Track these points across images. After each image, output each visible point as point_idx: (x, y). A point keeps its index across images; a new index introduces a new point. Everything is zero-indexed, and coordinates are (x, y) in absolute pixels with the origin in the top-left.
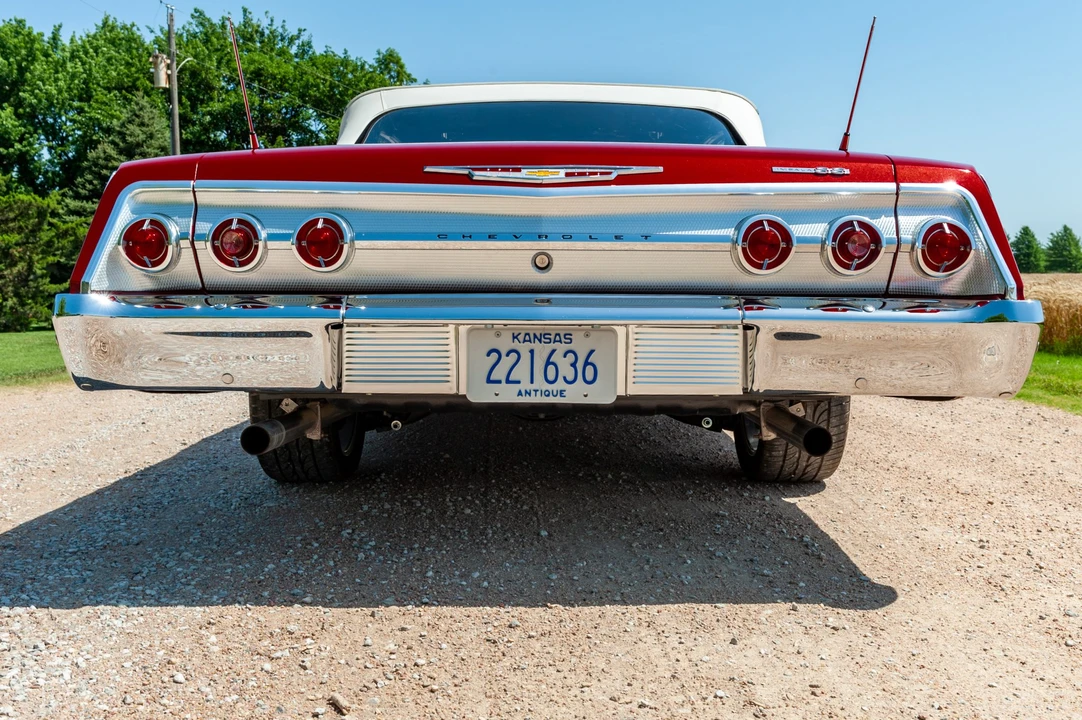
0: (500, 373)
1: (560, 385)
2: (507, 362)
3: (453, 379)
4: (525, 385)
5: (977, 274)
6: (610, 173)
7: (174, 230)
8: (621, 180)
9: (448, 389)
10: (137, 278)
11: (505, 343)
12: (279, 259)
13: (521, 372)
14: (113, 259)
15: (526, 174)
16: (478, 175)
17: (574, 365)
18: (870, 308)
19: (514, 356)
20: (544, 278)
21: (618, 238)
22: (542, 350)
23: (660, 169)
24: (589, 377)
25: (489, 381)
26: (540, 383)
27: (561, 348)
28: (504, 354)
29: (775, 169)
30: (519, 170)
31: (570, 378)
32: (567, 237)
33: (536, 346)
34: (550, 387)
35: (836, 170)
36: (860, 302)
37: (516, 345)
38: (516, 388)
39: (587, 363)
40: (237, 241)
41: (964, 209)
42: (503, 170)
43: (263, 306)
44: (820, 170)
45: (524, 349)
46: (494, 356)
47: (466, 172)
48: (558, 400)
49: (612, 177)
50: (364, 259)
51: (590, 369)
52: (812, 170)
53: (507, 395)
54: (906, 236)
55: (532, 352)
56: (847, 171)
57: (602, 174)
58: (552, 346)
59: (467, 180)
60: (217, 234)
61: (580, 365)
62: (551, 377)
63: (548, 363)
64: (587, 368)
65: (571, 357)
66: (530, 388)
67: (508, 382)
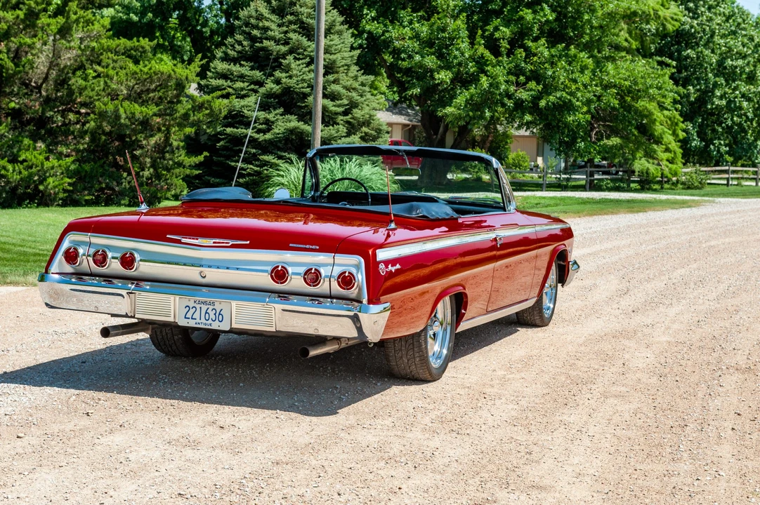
0: (189, 315)
1: (210, 321)
2: (192, 311)
3: (172, 316)
4: (198, 321)
6: (229, 243)
7: (81, 251)
8: (233, 246)
9: (171, 319)
10: (68, 268)
11: (191, 304)
12: (115, 266)
13: (197, 315)
14: (60, 261)
15: (200, 241)
16: (184, 240)
17: (215, 314)
19: (194, 309)
20: (204, 281)
21: (228, 268)
22: (204, 308)
23: (248, 242)
24: (220, 320)
25: (185, 318)
26: (203, 320)
27: (211, 307)
28: (191, 308)
29: (291, 245)
30: (197, 239)
31: (214, 319)
32: (210, 267)
33: (202, 306)
34: (207, 322)
35: (314, 247)
37: (195, 305)
38: (194, 321)
39: (220, 314)
40: (101, 259)
42: (193, 239)
43: (113, 284)
44: (307, 246)
45: (198, 306)
46: (188, 308)
47: (179, 238)
48: (209, 327)
49: (229, 245)
50: (144, 268)
51: (220, 316)
52: (304, 246)
53: (192, 324)
55: (201, 308)
56: (318, 247)
57: (226, 243)
58: (208, 306)
59: (179, 242)
60: (95, 255)
61: (217, 314)
62: (207, 318)
63: (206, 313)
65: (214, 311)
66: (200, 321)
67: (192, 318)
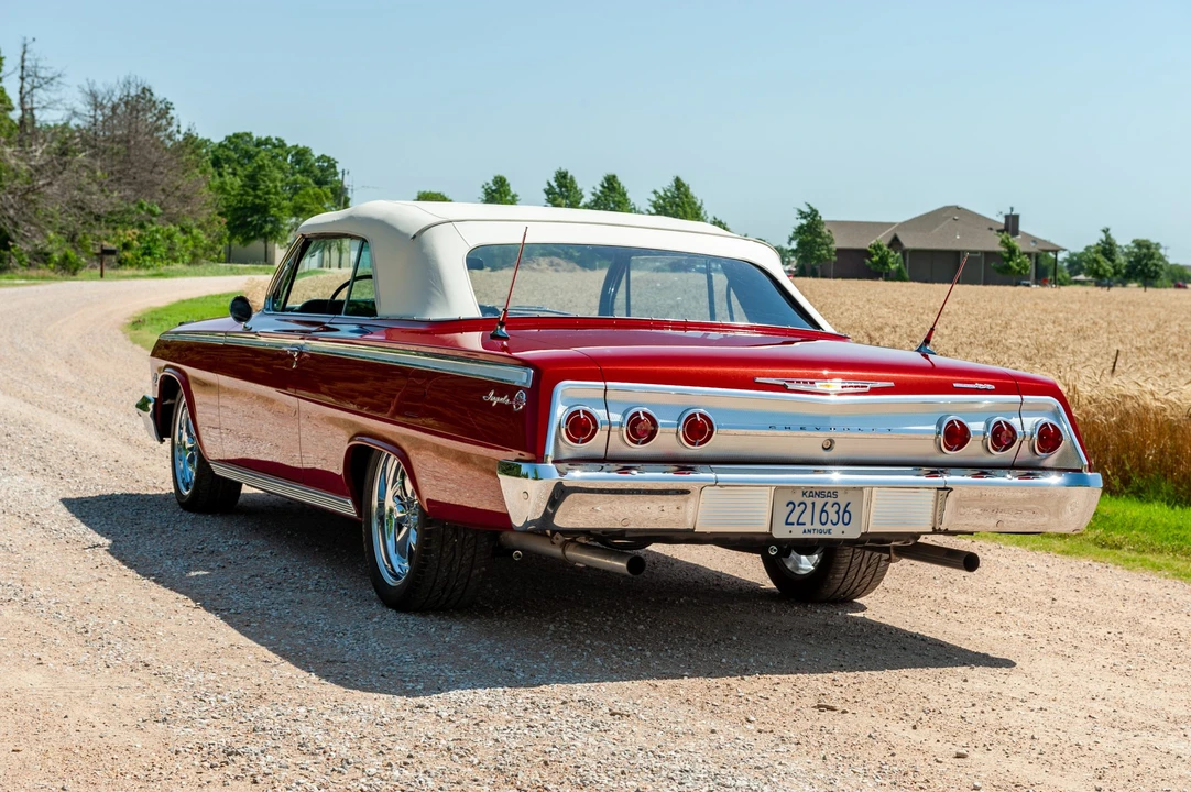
0: (793, 519)
1: (829, 526)
2: (798, 510)
3: (767, 523)
4: (808, 526)
5: (1064, 454)
6: (866, 387)
8: (873, 391)
9: (763, 529)
11: (797, 498)
13: (806, 518)
14: (558, 440)
15: (817, 386)
16: (790, 386)
17: (837, 512)
18: (1009, 476)
19: (803, 506)
20: (826, 455)
22: (819, 502)
23: (891, 384)
24: (846, 521)
25: (787, 523)
26: (817, 525)
27: (831, 501)
28: (796, 504)
29: (955, 385)
30: (814, 383)
31: (835, 521)
33: (816, 499)
34: (822, 527)
35: (986, 385)
36: (998, 472)
37: (804, 499)
38: (802, 528)
39: (845, 511)
41: (1056, 414)
42: (804, 383)
44: (976, 385)
45: (809, 501)
46: (791, 506)
47: (782, 383)
48: (827, 536)
49: (867, 390)
51: (847, 514)
53: (797, 533)
54: (1028, 430)
55: (813, 503)
56: (993, 387)
57: (862, 387)
58: (826, 500)
59: (783, 389)
61: (841, 513)
62: (824, 521)
63: (823, 511)
64: (845, 515)
65: (836, 507)
66: (812, 527)
67: (798, 524)
